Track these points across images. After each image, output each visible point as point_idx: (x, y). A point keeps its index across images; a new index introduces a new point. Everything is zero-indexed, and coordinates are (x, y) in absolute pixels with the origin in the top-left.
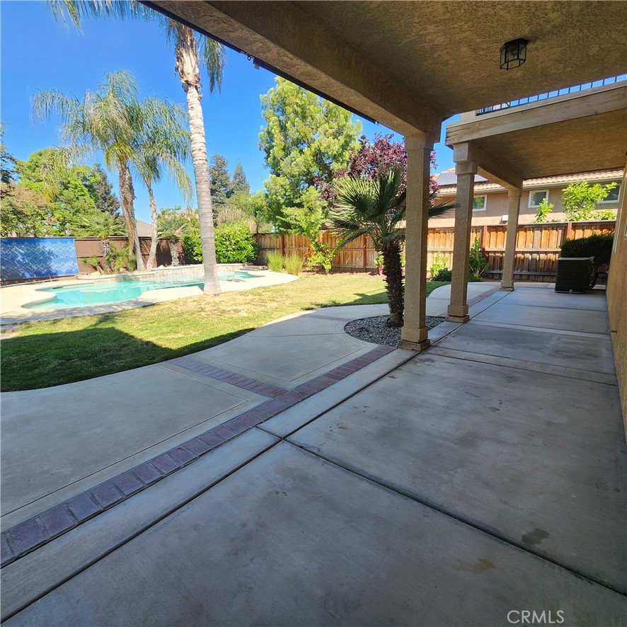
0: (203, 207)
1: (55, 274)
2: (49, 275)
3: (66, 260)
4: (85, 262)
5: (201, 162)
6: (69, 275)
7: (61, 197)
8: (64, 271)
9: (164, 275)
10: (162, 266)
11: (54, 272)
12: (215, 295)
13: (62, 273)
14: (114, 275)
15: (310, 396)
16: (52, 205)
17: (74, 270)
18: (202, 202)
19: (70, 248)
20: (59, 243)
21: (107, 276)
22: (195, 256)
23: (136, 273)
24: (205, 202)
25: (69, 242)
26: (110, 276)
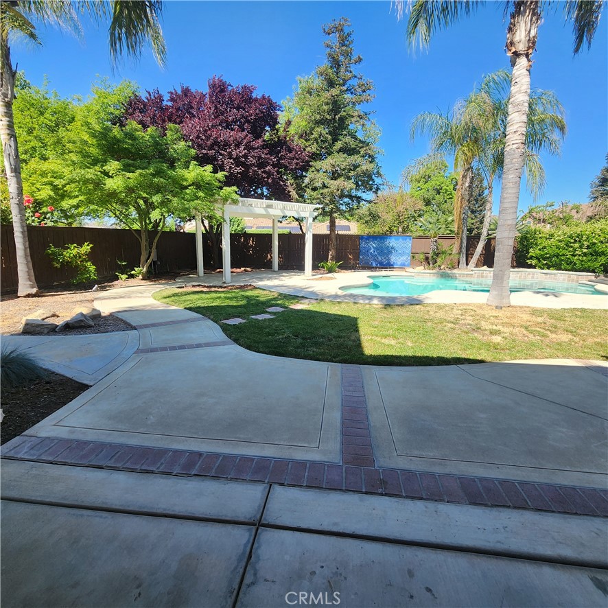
0: (506, 201)
1: (392, 265)
2: (388, 266)
3: (402, 254)
4: (413, 257)
5: (515, 146)
6: (402, 267)
7: (433, 202)
8: (399, 263)
9: (482, 277)
10: (486, 266)
11: (392, 263)
12: (497, 307)
13: (397, 265)
14: (434, 271)
15: (386, 495)
16: (424, 208)
17: (406, 263)
18: (505, 195)
19: (408, 245)
20: (401, 240)
21: (428, 271)
22: (529, 259)
23: (455, 271)
24: (508, 195)
25: (408, 240)
26: (431, 271)
